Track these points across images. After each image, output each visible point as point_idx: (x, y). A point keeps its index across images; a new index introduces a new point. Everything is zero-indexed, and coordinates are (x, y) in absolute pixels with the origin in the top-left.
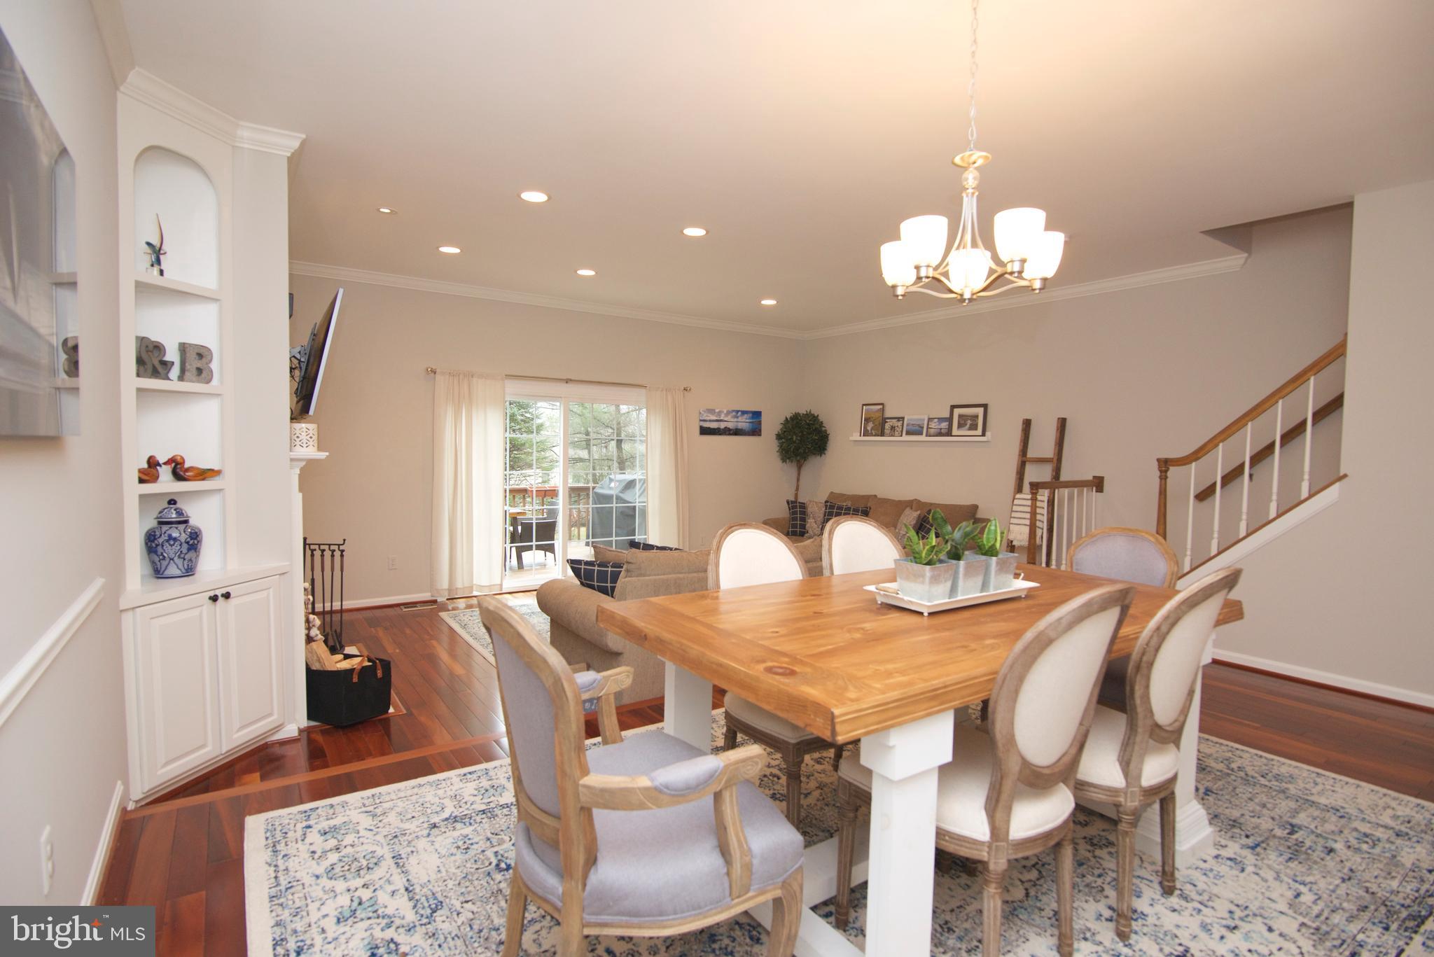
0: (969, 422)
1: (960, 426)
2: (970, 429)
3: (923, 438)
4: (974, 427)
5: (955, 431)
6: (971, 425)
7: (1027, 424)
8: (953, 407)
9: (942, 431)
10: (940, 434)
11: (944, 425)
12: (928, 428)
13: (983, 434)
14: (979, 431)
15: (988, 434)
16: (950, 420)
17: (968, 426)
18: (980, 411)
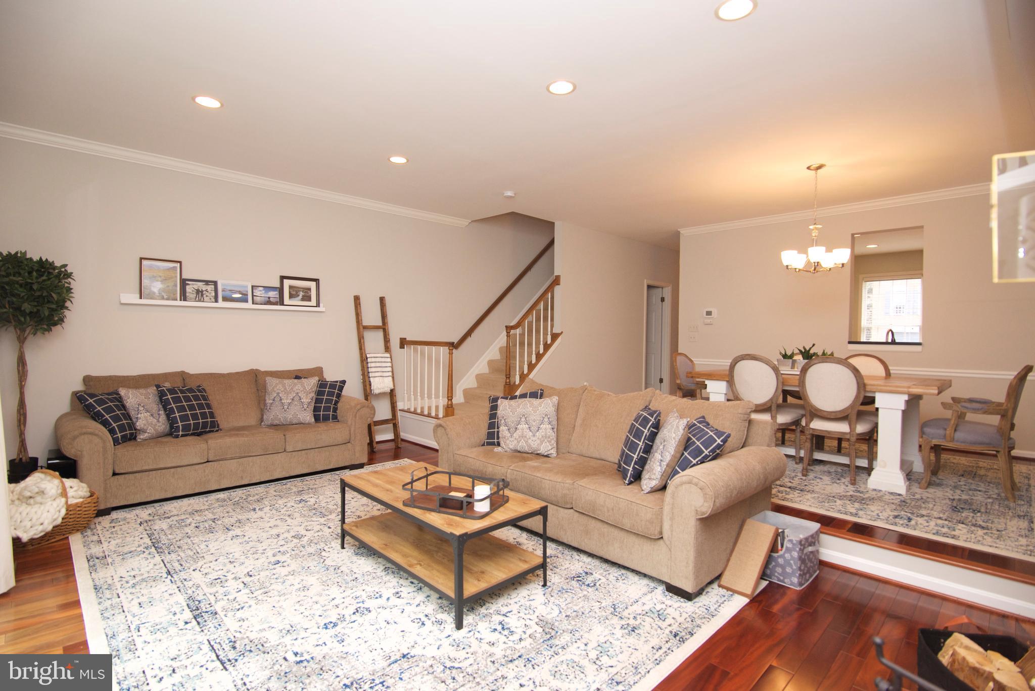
0: (301, 294)
1: (291, 296)
2: (303, 300)
3: (249, 305)
4: (308, 298)
5: (287, 300)
6: (303, 296)
7: (357, 299)
8: (283, 278)
9: (271, 299)
10: (269, 302)
11: (273, 294)
12: (253, 296)
13: (318, 305)
14: (313, 302)
15: (321, 305)
16: (281, 290)
17: (300, 297)
18: (313, 285)
